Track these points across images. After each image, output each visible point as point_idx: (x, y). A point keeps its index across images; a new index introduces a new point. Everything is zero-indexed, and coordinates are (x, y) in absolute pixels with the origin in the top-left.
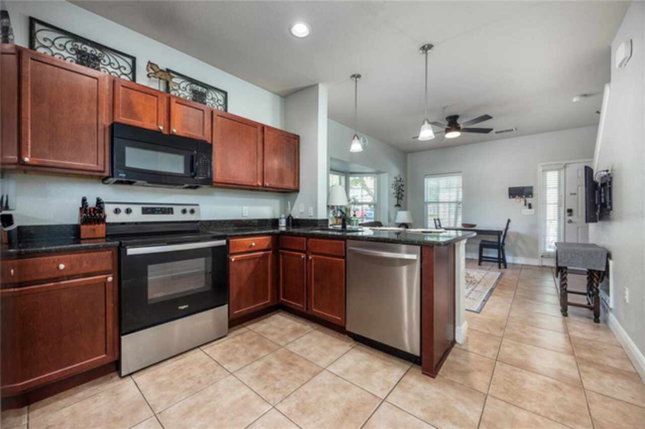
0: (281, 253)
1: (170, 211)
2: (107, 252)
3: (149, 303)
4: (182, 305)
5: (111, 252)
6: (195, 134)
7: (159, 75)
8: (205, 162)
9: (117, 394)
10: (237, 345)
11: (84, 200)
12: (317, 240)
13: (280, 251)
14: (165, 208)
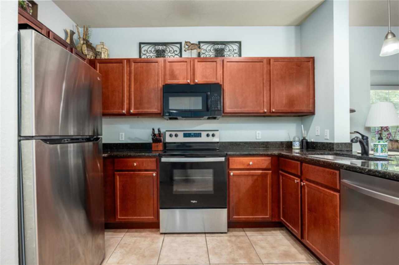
0: (281, 174)
1: (199, 135)
2: (154, 159)
3: (174, 193)
4: (193, 200)
5: (155, 159)
6: (210, 80)
7: (190, 47)
8: (216, 99)
9: (153, 242)
10: (229, 244)
11: (153, 130)
12: (310, 166)
13: (280, 172)
14: (196, 133)
